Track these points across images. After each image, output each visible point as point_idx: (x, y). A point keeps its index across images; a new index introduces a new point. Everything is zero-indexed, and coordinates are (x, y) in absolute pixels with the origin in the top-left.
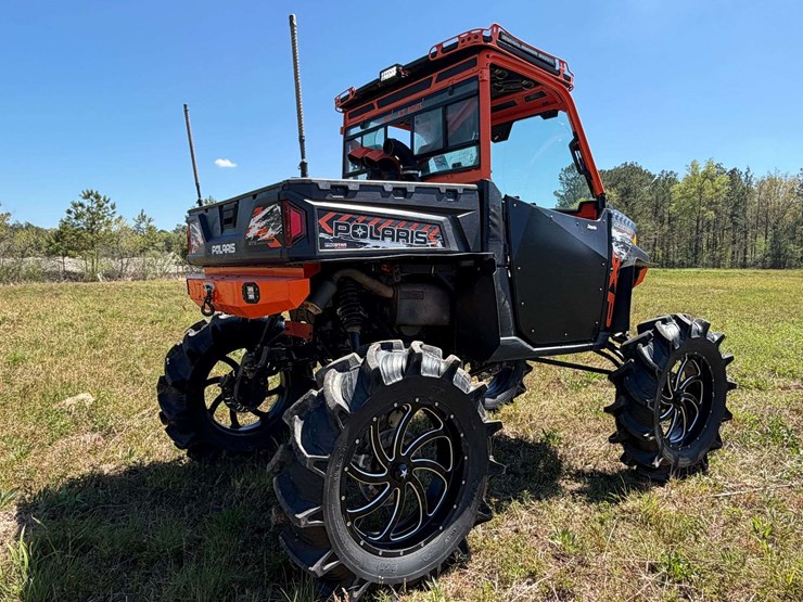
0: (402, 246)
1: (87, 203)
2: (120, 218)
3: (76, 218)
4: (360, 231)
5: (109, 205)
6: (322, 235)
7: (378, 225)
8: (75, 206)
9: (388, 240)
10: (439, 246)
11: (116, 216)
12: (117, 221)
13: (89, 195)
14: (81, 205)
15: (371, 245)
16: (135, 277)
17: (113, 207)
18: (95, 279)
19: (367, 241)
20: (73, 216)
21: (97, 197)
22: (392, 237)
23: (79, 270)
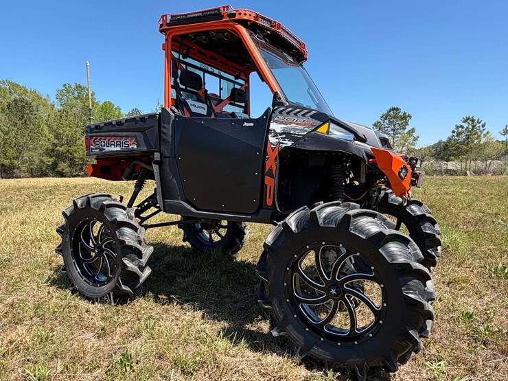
0: (118, 149)
1: (465, 125)
2: (488, 133)
3: (457, 136)
4: (103, 144)
5: (481, 125)
6: (92, 147)
7: (109, 140)
8: (457, 127)
9: (113, 146)
10: (135, 147)
11: (485, 132)
12: (485, 136)
13: (467, 120)
14: (462, 127)
15: (107, 149)
16: (494, 173)
17: (483, 126)
18: (466, 174)
19: (105, 148)
20: (455, 134)
21: (473, 120)
22: (114, 145)
23: (455, 169)
